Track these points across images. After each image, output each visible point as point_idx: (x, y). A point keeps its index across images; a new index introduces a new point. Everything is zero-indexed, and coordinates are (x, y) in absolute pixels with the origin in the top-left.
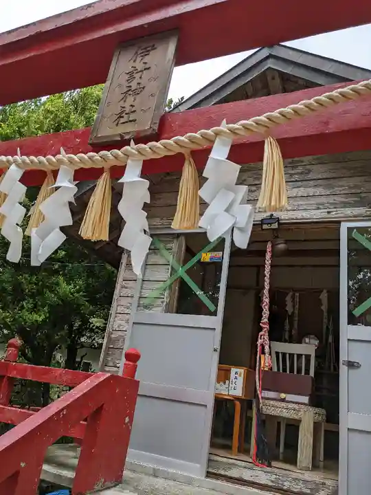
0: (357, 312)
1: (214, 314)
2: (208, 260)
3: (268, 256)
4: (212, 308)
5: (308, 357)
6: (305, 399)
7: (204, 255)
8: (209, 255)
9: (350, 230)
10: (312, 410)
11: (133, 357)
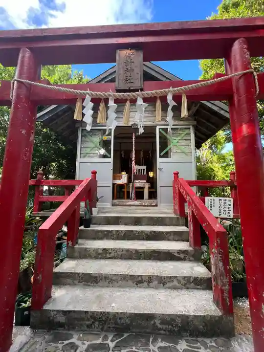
0: (162, 154)
1: (110, 157)
2: (106, 139)
3: (134, 138)
4: (109, 156)
5: (144, 170)
6: (145, 181)
7: (104, 137)
8: (107, 137)
9: (159, 129)
10: (148, 184)
11: (94, 173)
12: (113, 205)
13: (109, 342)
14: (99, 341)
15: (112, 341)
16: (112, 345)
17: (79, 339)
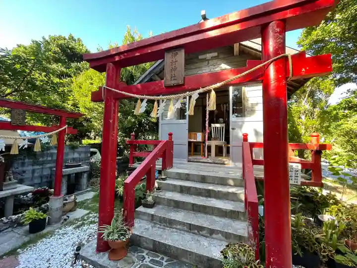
1: (185, 119)
11: (170, 135)
12: (189, 161)
13: (164, 262)
14: (158, 259)
15: (166, 262)
16: (165, 263)
17: (147, 254)
